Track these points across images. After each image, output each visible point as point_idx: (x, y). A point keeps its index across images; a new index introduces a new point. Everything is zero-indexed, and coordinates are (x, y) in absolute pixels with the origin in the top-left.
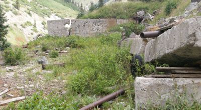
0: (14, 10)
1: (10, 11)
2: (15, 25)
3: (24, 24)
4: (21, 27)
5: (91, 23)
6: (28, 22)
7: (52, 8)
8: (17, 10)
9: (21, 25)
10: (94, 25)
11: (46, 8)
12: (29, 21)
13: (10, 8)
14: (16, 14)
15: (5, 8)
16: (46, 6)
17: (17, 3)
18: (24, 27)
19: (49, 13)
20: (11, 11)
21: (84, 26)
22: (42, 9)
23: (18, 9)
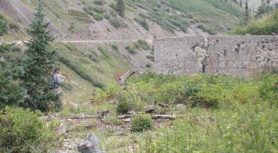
0: (112, 18)
1: (104, 20)
2: (115, 48)
3: (132, 46)
4: (126, 53)
5: (253, 45)
6: (140, 42)
7: (191, 13)
8: (119, 17)
9: (127, 48)
10: (259, 48)
11: (178, 13)
12: (142, 39)
13: (104, 14)
14: (116, 25)
15: (95, 13)
16: (178, 9)
17: (120, 2)
18: (132, 53)
19: (184, 23)
20: (107, 18)
21: (237, 50)
22: (170, 14)
23: (122, 15)
